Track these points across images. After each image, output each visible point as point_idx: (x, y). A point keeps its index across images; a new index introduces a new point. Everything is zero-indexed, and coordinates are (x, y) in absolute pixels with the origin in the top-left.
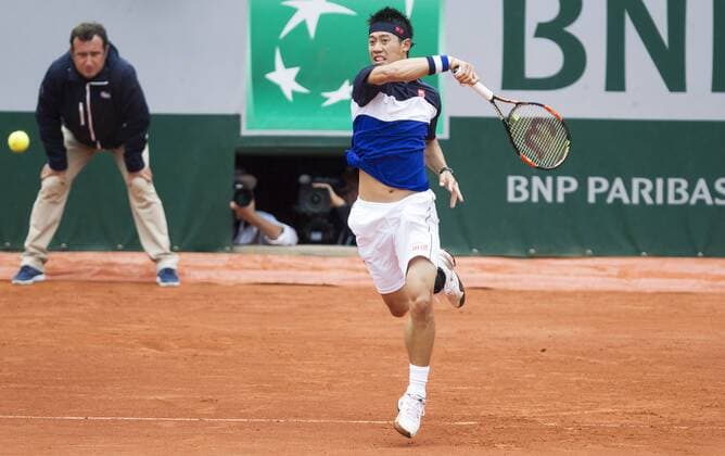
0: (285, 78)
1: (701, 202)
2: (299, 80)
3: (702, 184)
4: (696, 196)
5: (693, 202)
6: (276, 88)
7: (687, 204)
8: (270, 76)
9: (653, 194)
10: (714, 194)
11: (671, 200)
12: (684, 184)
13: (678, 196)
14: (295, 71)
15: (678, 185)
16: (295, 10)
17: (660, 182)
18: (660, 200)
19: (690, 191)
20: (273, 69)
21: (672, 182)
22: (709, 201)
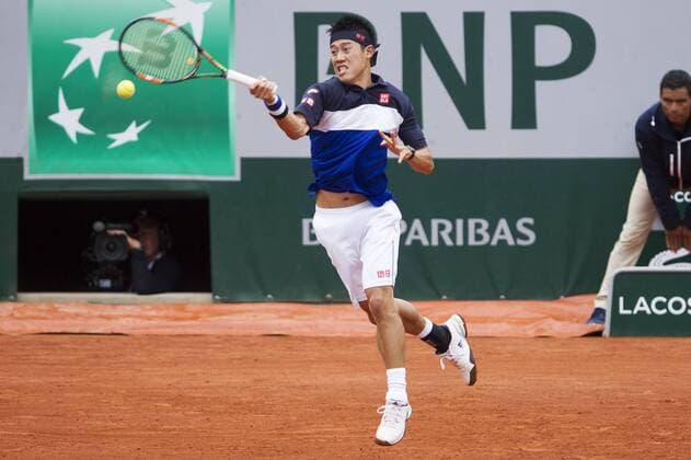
0: (68, 119)
1: (502, 242)
2: (83, 121)
3: (503, 224)
4: (497, 236)
5: (494, 242)
6: (60, 130)
7: (488, 244)
8: (53, 118)
9: (453, 235)
10: (516, 234)
11: (472, 241)
12: (485, 224)
13: (478, 237)
14: (79, 112)
15: (478, 226)
16: (78, 49)
17: (460, 222)
18: (460, 242)
19: (491, 231)
20: (56, 110)
21: (472, 223)
22: (511, 242)
